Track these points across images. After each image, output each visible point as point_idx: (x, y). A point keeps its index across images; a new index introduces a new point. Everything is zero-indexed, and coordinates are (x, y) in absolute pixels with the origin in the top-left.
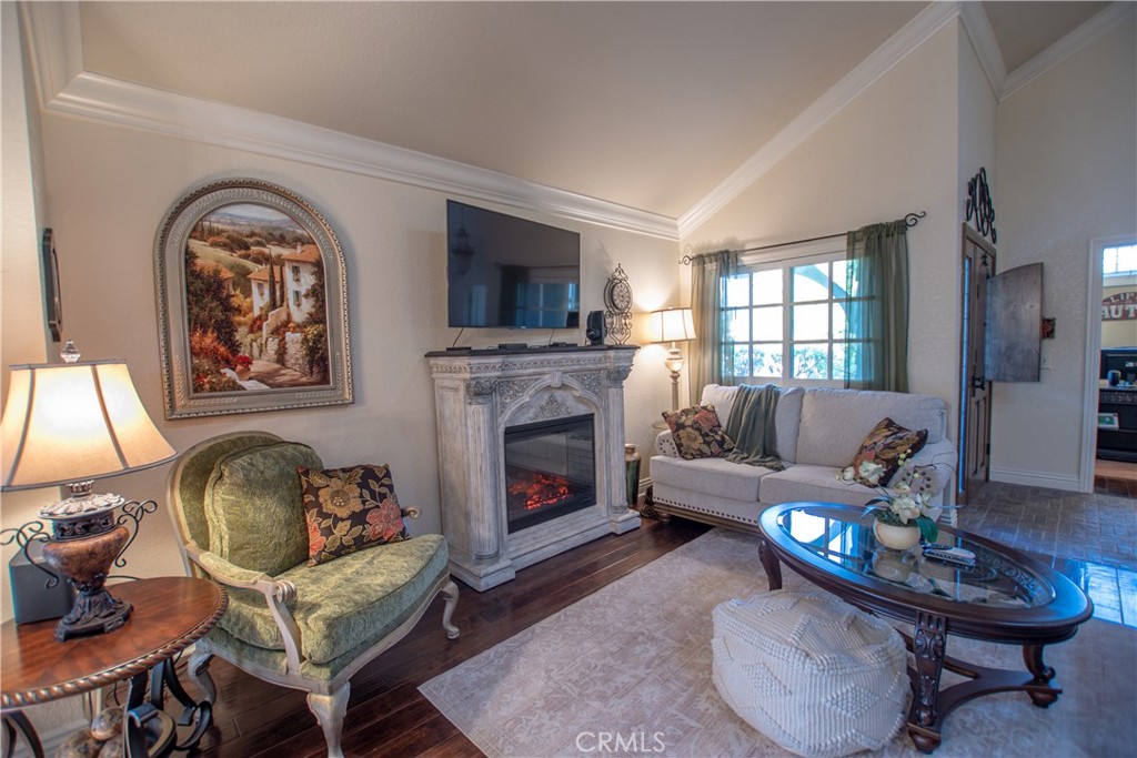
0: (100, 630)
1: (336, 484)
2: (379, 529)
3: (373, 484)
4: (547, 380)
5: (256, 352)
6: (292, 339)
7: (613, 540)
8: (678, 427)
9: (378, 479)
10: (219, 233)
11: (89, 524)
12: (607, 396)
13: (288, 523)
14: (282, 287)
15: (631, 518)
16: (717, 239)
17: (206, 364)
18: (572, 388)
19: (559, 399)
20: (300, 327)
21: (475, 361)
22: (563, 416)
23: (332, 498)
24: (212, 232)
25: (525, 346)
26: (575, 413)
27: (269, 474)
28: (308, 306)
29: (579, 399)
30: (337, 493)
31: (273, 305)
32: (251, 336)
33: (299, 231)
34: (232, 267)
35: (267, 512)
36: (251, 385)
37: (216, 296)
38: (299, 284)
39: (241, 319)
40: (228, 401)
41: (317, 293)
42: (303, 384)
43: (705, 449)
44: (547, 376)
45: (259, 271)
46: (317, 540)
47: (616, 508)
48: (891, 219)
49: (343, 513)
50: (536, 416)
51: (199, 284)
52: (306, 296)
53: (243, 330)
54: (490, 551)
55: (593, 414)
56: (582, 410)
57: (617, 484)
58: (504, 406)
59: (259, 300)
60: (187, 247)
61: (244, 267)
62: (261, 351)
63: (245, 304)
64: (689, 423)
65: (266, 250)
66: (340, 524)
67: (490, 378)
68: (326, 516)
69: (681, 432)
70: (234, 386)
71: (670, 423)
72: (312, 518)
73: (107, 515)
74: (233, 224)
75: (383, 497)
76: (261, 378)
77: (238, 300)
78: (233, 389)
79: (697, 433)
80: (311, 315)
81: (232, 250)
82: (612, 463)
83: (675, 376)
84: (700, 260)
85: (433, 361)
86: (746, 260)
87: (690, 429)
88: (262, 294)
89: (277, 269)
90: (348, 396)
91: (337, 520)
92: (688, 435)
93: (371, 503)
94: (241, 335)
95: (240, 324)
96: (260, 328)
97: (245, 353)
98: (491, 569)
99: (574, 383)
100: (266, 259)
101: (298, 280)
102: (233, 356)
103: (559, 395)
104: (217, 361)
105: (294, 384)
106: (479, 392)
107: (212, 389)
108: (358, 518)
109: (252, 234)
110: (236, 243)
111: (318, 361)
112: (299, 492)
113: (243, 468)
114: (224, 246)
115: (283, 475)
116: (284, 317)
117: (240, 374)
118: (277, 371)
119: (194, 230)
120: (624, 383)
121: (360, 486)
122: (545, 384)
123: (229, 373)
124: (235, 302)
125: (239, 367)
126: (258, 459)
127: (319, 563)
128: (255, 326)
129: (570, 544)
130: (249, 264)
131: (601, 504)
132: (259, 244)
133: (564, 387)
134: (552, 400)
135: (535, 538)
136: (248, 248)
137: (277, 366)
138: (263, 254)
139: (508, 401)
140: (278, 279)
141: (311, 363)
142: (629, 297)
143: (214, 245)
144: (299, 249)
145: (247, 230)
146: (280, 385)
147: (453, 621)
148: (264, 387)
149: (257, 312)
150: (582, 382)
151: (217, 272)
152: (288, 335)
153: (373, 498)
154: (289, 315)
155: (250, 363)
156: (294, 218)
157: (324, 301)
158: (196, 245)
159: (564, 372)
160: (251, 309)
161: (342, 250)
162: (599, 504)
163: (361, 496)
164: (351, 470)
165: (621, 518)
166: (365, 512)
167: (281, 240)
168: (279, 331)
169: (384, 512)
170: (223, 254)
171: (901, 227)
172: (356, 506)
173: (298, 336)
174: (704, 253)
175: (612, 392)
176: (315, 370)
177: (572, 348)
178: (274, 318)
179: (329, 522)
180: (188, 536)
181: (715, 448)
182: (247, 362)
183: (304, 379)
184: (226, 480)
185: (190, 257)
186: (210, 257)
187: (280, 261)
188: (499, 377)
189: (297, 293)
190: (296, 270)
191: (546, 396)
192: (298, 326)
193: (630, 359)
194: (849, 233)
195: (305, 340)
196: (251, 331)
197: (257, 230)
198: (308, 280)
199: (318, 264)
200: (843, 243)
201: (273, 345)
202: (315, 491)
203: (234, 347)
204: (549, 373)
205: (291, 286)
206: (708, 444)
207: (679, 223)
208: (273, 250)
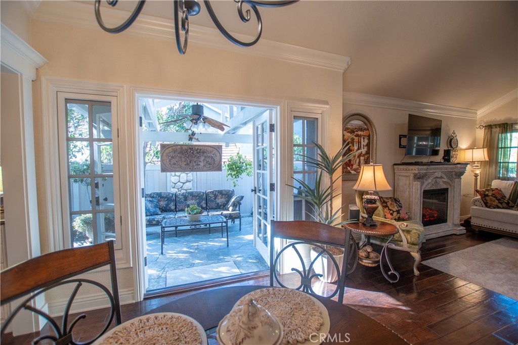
1: (390, 201)
2: (403, 216)
4: (436, 175)
5: (355, 162)
6: (362, 158)
7: (454, 237)
9: (398, 202)
10: (349, 129)
12: (455, 182)
14: (360, 143)
15: (462, 230)
17: (345, 166)
18: (443, 178)
19: (438, 182)
20: (364, 155)
21: (420, 167)
22: (439, 188)
23: (390, 205)
25: (422, 162)
26: (442, 187)
28: (366, 149)
29: (445, 182)
31: (358, 149)
32: (353, 158)
33: (366, 127)
34: (351, 138)
36: (353, 172)
38: (364, 142)
40: (348, 177)
41: (368, 145)
43: (499, 205)
44: (436, 173)
45: (356, 139)
47: (455, 225)
49: (395, 210)
50: (431, 187)
52: (366, 146)
55: (448, 188)
56: (444, 186)
57: (457, 216)
58: (424, 183)
59: (356, 148)
61: (353, 138)
63: (353, 148)
64: (490, 194)
65: (358, 133)
67: (423, 173)
69: (486, 198)
70: (350, 172)
71: (480, 195)
74: (352, 126)
75: (401, 207)
76: (355, 170)
79: (494, 199)
80: (366, 152)
82: (455, 208)
83: (476, 176)
84: (488, 127)
85: (395, 167)
87: (491, 197)
88: (356, 146)
89: (360, 138)
91: (393, 212)
92: (490, 200)
93: (399, 208)
97: (352, 162)
99: (445, 176)
100: (357, 136)
102: (350, 163)
104: (347, 165)
106: (419, 177)
107: (346, 173)
108: (398, 212)
109: (356, 129)
110: (352, 131)
114: (350, 132)
116: (360, 152)
117: (351, 169)
119: (345, 128)
120: (462, 177)
121: (395, 203)
122: (435, 176)
123: (349, 168)
125: (351, 167)
131: (449, 223)
132: (357, 131)
133: (441, 177)
134: (436, 182)
136: (354, 133)
139: (425, 181)
140: (360, 141)
142: (457, 144)
143: (348, 132)
144: (365, 132)
145: (354, 127)
148: (355, 173)
150: (447, 176)
151: (348, 140)
154: (362, 152)
156: (365, 123)
157: (370, 148)
158: (345, 132)
159: (442, 172)
160: (354, 150)
161: (376, 132)
162: (448, 223)
163: (396, 206)
164: (392, 198)
165: (459, 229)
166: (399, 210)
167: (361, 130)
168: (359, 156)
169: (403, 211)
170: (349, 135)
172: (396, 208)
174: (492, 124)
175: (456, 180)
177: (439, 163)
178: (358, 153)
179: (391, 212)
181: (505, 205)
182: (352, 165)
185: (343, 136)
186: (347, 135)
187: (361, 136)
188: (425, 173)
189: (364, 145)
190: (364, 138)
191: (434, 180)
193: (465, 168)
195: (365, 159)
197: (356, 127)
198: (366, 141)
199: (369, 136)
201: (358, 161)
202: (386, 203)
204: (438, 172)
205: (362, 143)
206: (501, 203)
207: (478, 112)
208: (360, 133)
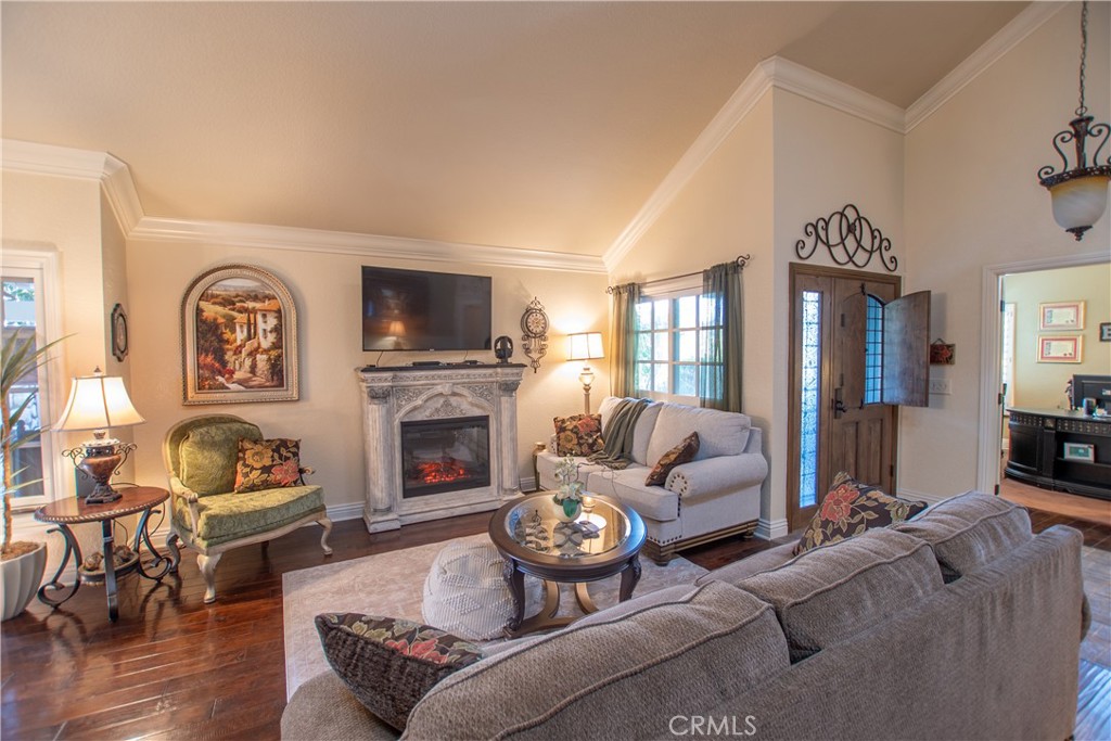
0: (101, 502)
1: (258, 448)
2: (278, 478)
3: (283, 451)
4: (439, 389)
5: (237, 367)
6: (261, 359)
8: (561, 429)
9: (287, 448)
10: (217, 296)
11: (100, 451)
12: (499, 403)
13: (224, 468)
14: (255, 327)
16: (629, 274)
17: (207, 374)
18: (464, 396)
19: (454, 404)
20: (266, 351)
22: (457, 415)
23: (253, 456)
24: (213, 296)
25: (438, 363)
26: (469, 414)
27: (217, 438)
28: (271, 338)
29: (472, 404)
30: (257, 454)
31: (249, 338)
32: (235, 357)
33: (267, 292)
34: (224, 316)
35: (213, 460)
36: (233, 386)
37: (214, 334)
38: (266, 324)
39: (229, 347)
40: (218, 396)
41: (278, 330)
42: (267, 387)
43: (577, 449)
44: (439, 387)
45: (241, 318)
46: (240, 479)
47: (506, 490)
48: (729, 260)
49: (258, 465)
50: (432, 415)
51: (204, 327)
52: (271, 332)
53: (230, 353)
54: (381, 506)
55: (487, 416)
56: (477, 412)
58: (400, 407)
59: (240, 335)
60: (198, 305)
61: (231, 316)
62: (240, 366)
63: (232, 337)
64: (570, 427)
65: (246, 305)
66: (254, 472)
67: (386, 387)
68: (248, 466)
69: (562, 435)
70: (223, 387)
71: (557, 426)
72: (239, 467)
73: (111, 448)
74: (225, 290)
75: (287, 458)
76: (240, 382)
77: (228, 335)
78: (222, 389)
79: (574, 436)
80: (273, 343)
81: (225, 306)
83: (587, 388)
84: (618, 290)
86: (646, 291)
87: (569, 433)
88: (242, 332)
89: (252, 316)
90: (295, 396)
91: (253, 469)
92: (566, 437)
93: (278, 461)
94: (229, 356)
95: (228, 350)
96: (240, 352)
97: (230, 366)
98: (380, 519)
99: (465, 392)
100: (246, 310)
101: (265, 322)
102: (224, 369)
103: (454, 401)
104: (213, 372)
105: (260, 386)
106: (376, 396)
107: (210, 388)
108: (266, 470)
109: (237, 296)
110: (227, 302)
111: (277, 373)
112: (236, 451)
113: (201, 434)
114: (220, 304)
115: (227, 440)
116: (256, 345)
117: (227, 380)
118: (250, 378)
119: (202, 295)
120: (515, 393)
121: (273, 451)
122: (436, 392)
123: (220, 379)
124: (226, 337)
125: (227, 376)
126: (213, 430)
127: (239, 493)
128: (238, 351)
129: (457, 512)
130: (235, 314)
131: (494, 486)
132: (241, 301)
133: (454, 394)
134: (447, 404)
135: (426, 504)
136: (234, 304)
137: (250, 375)
138: (243, 307)
139: (403, 403)
140: (252, 321)
141: (273, 374)
142: (545, 324)
143: (214, 303)
144: (267, 302)
145: (234, 294)
146: (251, 387)
147: (328, 542)
148: (242, 388)
149: (239, 343)
150: (474, 391)
151: (215, 319)
152: (258, 356)
153: (280, 458)
154: (259, 344)
155: (233, 373)
156: (263, 284)
157: (282, 335)
158: (203, 304)
159: (454, 384)
160: (235, 340)
161: (294, 302)
162: (491, 486)
163: (272, 456)
164: (272, 441)
166: (272, 466)
167: (256, 298)
168: (252, 354)
169: (285, 468)
170: (219, 309)
171: (736, 267)
172: (267, 462)
173: (265, 357)
174: (620, 284)
175: (505, 400)
176: (275, 378)
178: (249, 346)
179: (248, 470)
180: (171, 468)
181: (585, 449)
182: (232, 373)
183: (268, 384)
184: (190, 439)
185: (199, 311)
186: (211, 310)
187: (254, 311)
188: (391, 386)
189: (265, 330)
190: (264, 316)
191: (442, 401)
192: (265, 350)
193: (519, 375)
194: (705, 271)
195: (269, 359)
196: (235, 354)
197: (240, 293)
198: (272, 322)
199: (279, 313)
200: (699, 280)
201: (248, 362)
202: (243, 450)
203: (224, 363)
204: (439, 384)
205: (261, 325)
206: (580, 445)
207: (604, 259)
208: (250, 305)
